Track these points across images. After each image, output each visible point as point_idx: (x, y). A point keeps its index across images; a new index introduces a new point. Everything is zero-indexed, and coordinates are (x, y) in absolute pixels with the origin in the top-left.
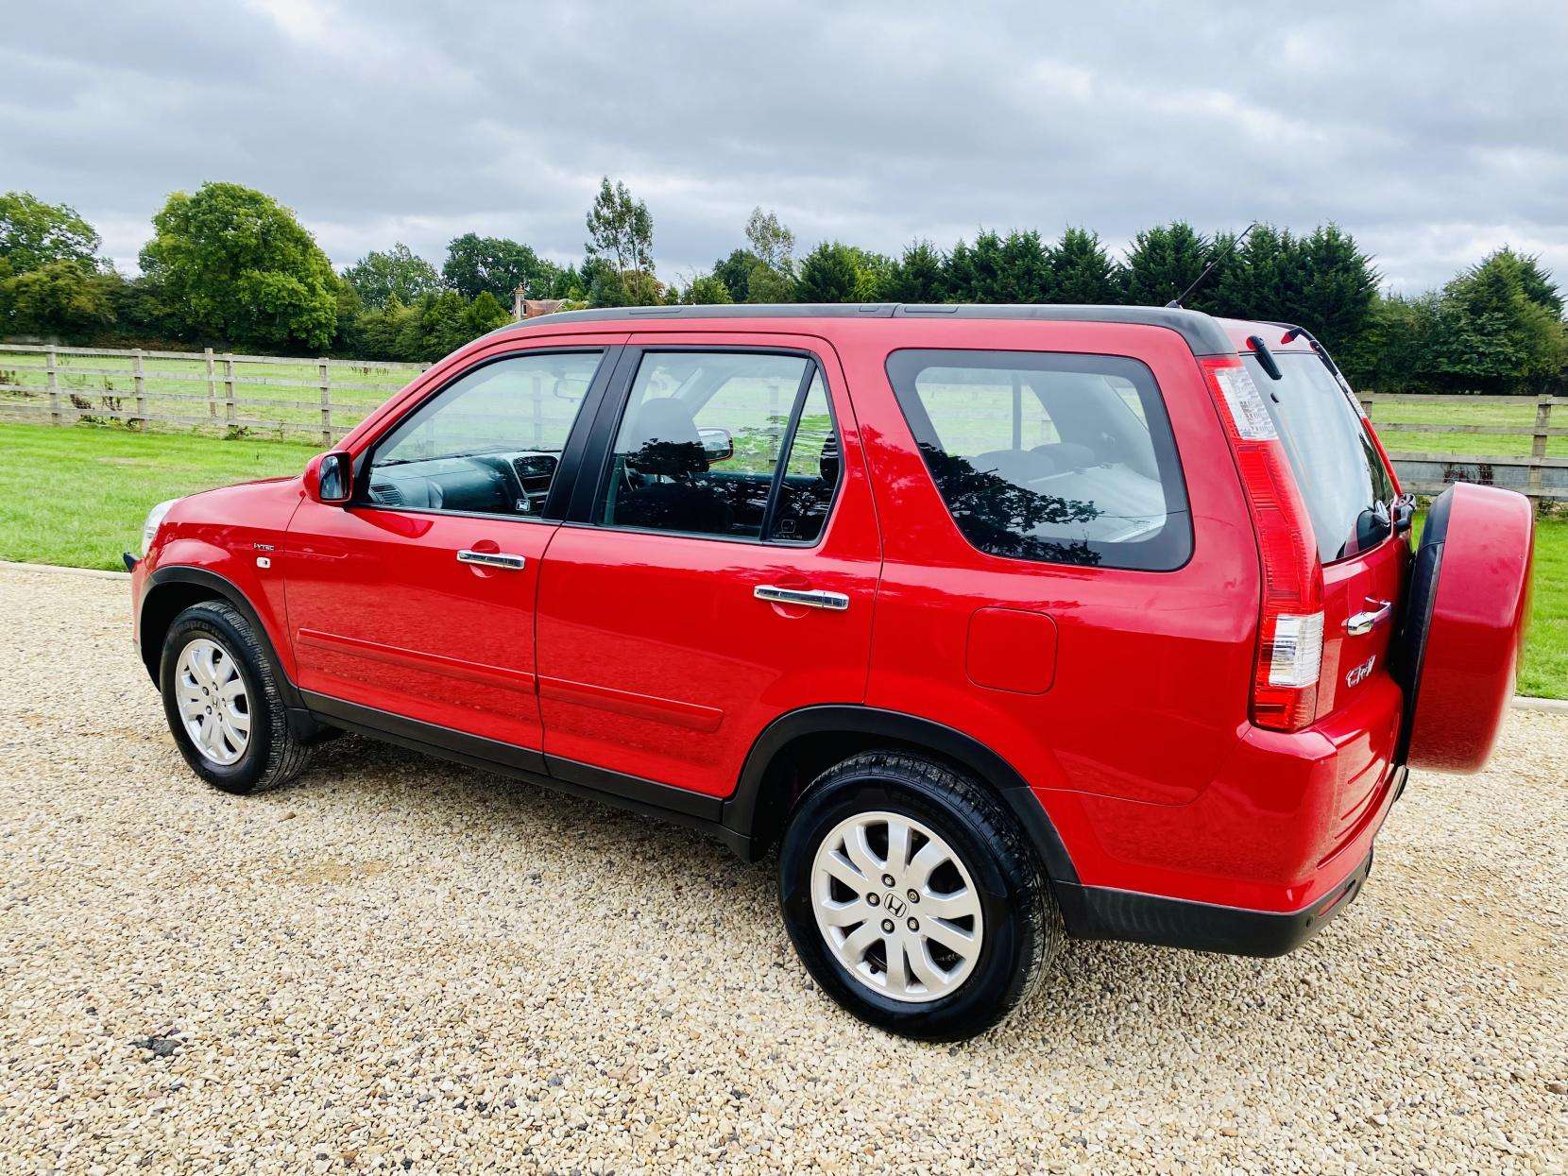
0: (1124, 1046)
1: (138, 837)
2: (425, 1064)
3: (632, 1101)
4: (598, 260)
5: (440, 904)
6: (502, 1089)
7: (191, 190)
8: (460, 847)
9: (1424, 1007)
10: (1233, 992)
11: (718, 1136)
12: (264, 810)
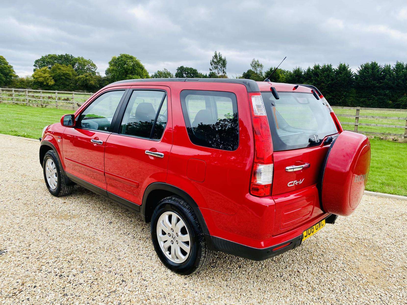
0: (234, 282)
1: (28, 204)
2: (55, 264)
3: (97, 279)
5: (84, 227)
6: (68, 272)
7: (117, 56)
8: (98, 214)
9: (331, 283)
10: (275, 272)
11: (111, 291)
12: (60, 201)
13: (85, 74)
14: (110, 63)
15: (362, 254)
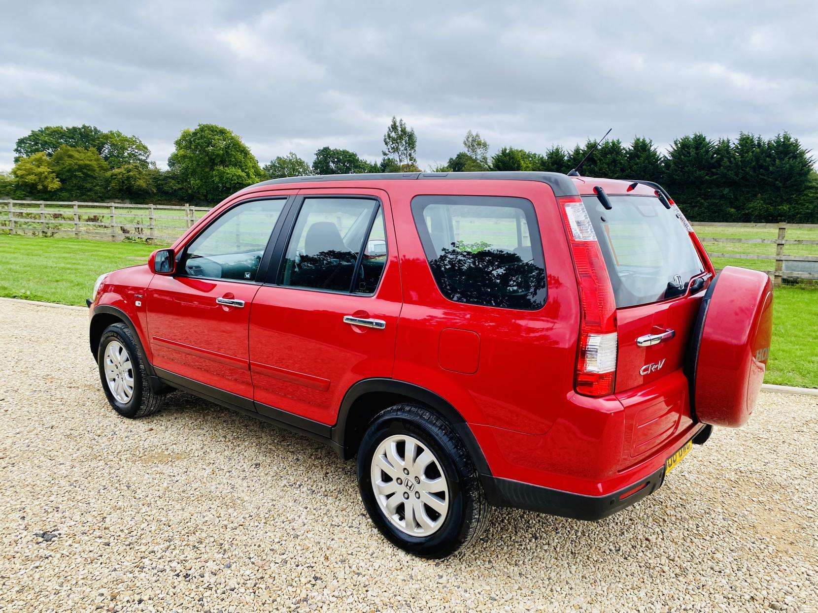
0: (532, 567)
1: (76, 437)
2: (167, 554)
3: (262, 578)
4: (389, 159)
5: (206, 475)
6: (200, 568)
7: (193, 128)
8: (226, 448)
9: (713, 558)
10: (604, 543)
11: (298, 598)
12: (139, 426)
13: (126, 167)
14: (178, 143)
15: (753, 499)
